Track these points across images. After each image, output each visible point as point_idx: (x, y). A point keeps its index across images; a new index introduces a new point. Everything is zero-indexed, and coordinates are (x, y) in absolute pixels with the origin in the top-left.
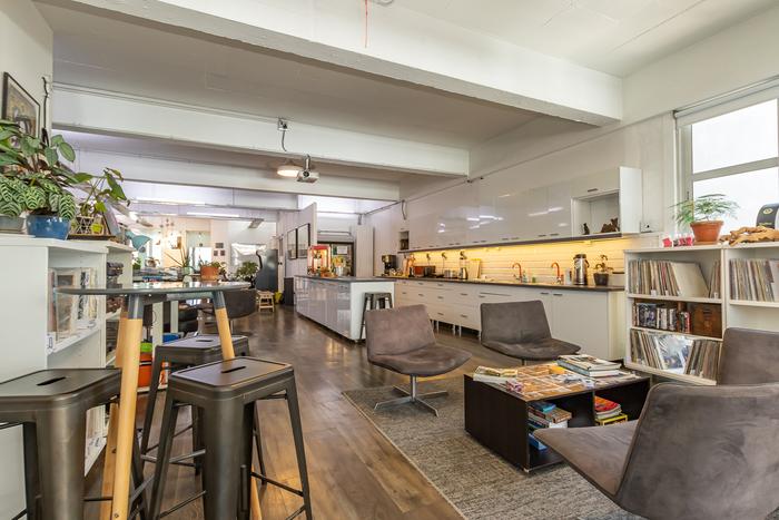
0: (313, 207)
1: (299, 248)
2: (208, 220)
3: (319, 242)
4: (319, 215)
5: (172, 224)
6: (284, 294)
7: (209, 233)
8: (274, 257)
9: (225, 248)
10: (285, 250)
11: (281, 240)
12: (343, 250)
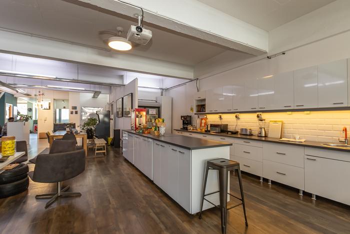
0: (135, 81)
1: (124, 110)
2: (67, 92)
3: (139, 106)
4: (139, 89)
5: (43, 94)
6: (114, 139)
7: (68, 100)
8: (107, 115)
9: (78, 109)
10: (115, 111)
11: (112, 105)
12: (153, 112)
